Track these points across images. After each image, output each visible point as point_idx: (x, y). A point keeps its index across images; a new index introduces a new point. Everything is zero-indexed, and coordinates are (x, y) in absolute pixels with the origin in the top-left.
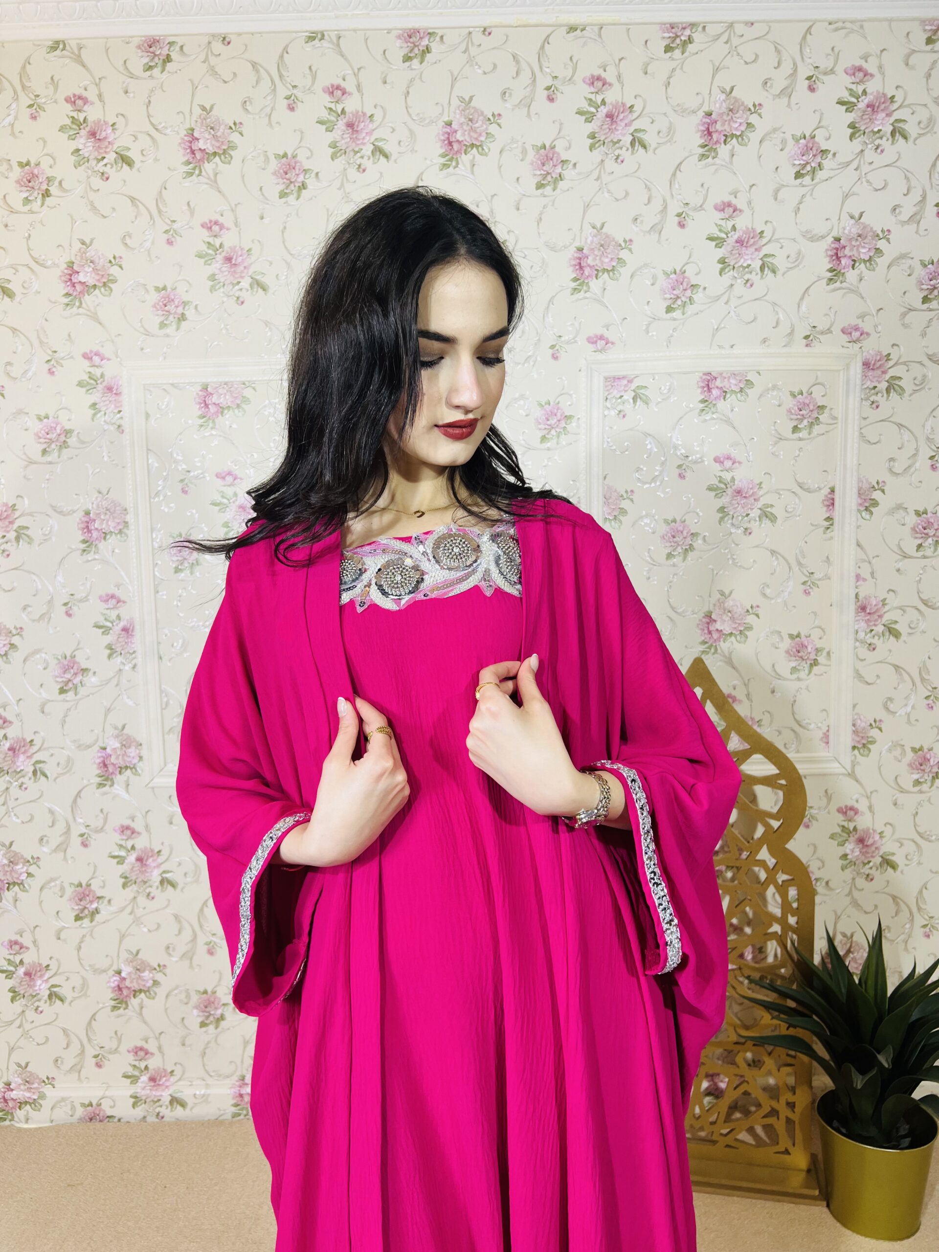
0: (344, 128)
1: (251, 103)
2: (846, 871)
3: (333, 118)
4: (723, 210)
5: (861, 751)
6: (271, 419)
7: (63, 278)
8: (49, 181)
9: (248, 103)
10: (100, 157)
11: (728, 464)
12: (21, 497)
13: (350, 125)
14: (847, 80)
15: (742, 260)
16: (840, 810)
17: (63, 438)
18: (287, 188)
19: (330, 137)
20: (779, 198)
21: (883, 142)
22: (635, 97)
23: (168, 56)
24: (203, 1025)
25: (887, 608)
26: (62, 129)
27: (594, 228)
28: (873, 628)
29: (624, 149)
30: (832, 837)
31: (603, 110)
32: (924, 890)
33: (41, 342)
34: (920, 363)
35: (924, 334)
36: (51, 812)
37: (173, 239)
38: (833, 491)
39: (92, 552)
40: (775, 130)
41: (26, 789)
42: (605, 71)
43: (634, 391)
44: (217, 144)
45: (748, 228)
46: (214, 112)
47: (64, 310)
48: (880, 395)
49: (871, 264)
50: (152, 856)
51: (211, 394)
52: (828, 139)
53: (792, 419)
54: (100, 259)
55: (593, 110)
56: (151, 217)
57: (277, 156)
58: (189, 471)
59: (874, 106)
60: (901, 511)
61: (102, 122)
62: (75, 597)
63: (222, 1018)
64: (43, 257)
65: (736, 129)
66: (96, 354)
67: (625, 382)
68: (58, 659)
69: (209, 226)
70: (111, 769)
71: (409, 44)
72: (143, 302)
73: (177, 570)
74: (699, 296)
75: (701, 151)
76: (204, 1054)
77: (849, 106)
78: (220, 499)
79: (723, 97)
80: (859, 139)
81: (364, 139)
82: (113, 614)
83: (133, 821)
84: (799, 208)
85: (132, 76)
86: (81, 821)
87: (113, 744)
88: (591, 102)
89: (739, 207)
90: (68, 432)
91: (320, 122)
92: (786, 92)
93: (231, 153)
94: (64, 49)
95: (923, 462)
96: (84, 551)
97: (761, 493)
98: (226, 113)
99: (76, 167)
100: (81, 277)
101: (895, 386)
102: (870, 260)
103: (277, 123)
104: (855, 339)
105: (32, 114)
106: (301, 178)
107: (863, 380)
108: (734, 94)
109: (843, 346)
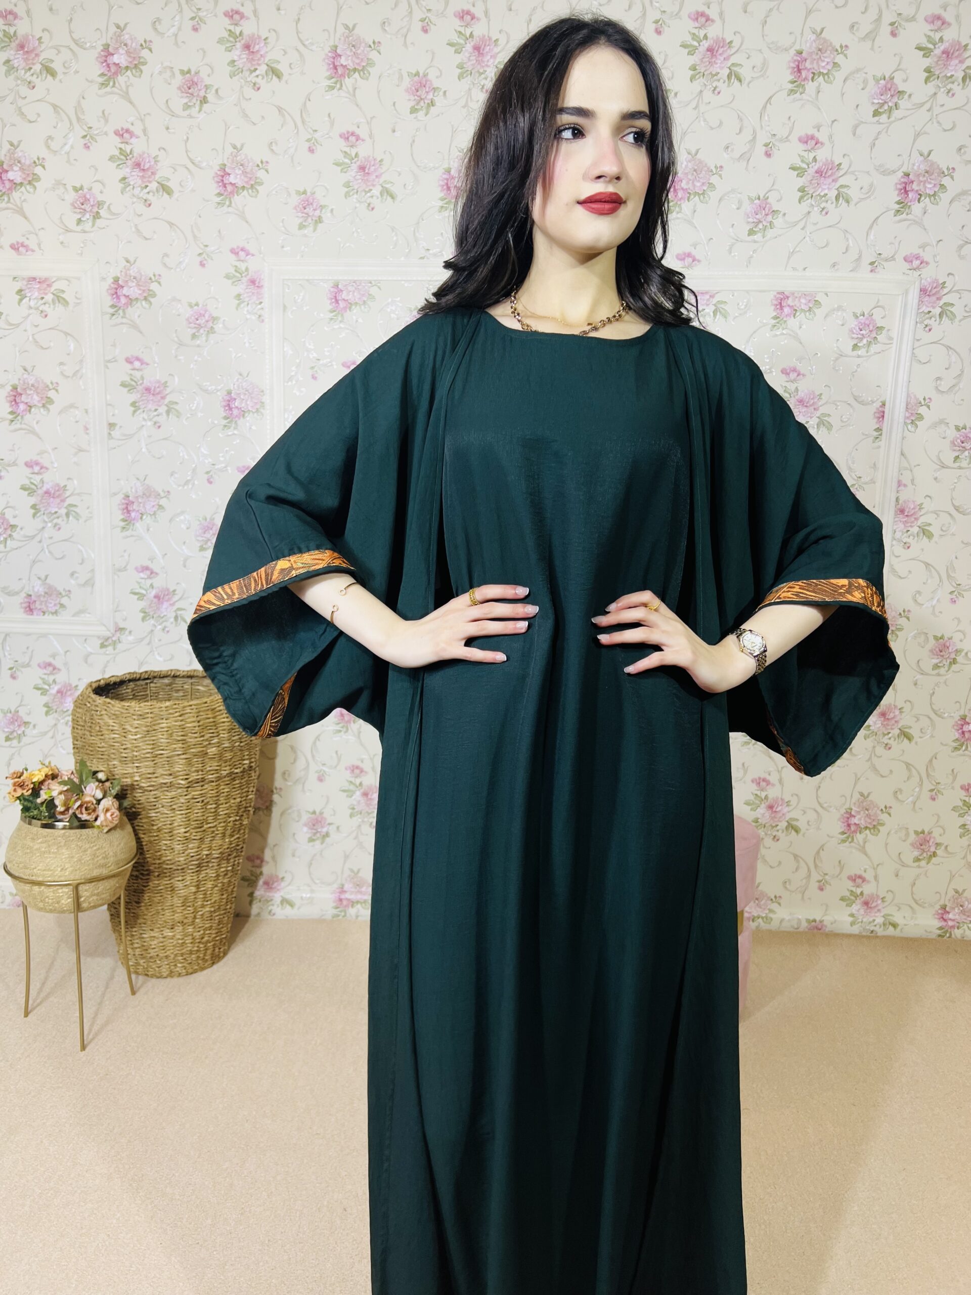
0: (471, 50)
1: (389, 24)
2: (868, 740)
3: (462, 42)
4: (806, 142)
6: (393, 315)
7: (216, 179)
8: (207, 89)
9: (386, 24)
10: (252, 69)
11: (793, 376)
12: (172, 375)
13: (477, 48)
14: (926, 28)
15: (820, 190)
17: (210, 324)
18: (418, 104)
19: (458, 58)
20: (858, 132)
21: (955, 86)
22: (735, 34)
24: (311, 840)
25: (923, 512)
26: (221, 41)
27: (689, 153)
28: (909, 529)
29: (722, 81)
31: (706, 44)
32: (934, 759)
33: (195, 237)
37: (314, 148)
38: (884, 405)
39: (232, 428)
40: (858, 71)
41: (168, 632)
42: (709, 8)
43: (715, 305)
44: (357, 61)
45: (827, 160)
46: (356, 31)
47: (216, 208)
48: (933, 319)
49: (935, 199)
51: (342, 291)
52: (905, 81)
53: (853, 338)
54: (249, 163)
55: (695, 44)
56: (296, 126)
57: (409, 74)
58: (318, 360)
59: (949, 53)
60: (943, 426)
61: (256, 36)
63: (327, 835)
64: (199, 159)
65: (823, 67)
66: (242, 250)
67: (707, 297)
69: (346, 136)
72: (286, 204)
74: (778, 222)
75: (790, 86)
76: (310, 864)
77: (926, 51)
79: (814, 37)
80: (934, 82)
81: (488, 61)
84: (874, 144)
88: (694, 37)
89: (820, 140)
90: (214, 319)
91: (451, 44)
92: (871, 36)
93: (369, 69)
95: (966, 384)
96: (225, 426)
97: (820, 403)
98: (367, 32)
99: (231, 78)
100: (232, 179)
101: (948, 312)
102: (934, 195)
103: (412, 43)
104: (915, 267)
105: (193, 26)
106: (430, 96)
107: (919, 305)
108: (823, 35)
109: (904, 273)
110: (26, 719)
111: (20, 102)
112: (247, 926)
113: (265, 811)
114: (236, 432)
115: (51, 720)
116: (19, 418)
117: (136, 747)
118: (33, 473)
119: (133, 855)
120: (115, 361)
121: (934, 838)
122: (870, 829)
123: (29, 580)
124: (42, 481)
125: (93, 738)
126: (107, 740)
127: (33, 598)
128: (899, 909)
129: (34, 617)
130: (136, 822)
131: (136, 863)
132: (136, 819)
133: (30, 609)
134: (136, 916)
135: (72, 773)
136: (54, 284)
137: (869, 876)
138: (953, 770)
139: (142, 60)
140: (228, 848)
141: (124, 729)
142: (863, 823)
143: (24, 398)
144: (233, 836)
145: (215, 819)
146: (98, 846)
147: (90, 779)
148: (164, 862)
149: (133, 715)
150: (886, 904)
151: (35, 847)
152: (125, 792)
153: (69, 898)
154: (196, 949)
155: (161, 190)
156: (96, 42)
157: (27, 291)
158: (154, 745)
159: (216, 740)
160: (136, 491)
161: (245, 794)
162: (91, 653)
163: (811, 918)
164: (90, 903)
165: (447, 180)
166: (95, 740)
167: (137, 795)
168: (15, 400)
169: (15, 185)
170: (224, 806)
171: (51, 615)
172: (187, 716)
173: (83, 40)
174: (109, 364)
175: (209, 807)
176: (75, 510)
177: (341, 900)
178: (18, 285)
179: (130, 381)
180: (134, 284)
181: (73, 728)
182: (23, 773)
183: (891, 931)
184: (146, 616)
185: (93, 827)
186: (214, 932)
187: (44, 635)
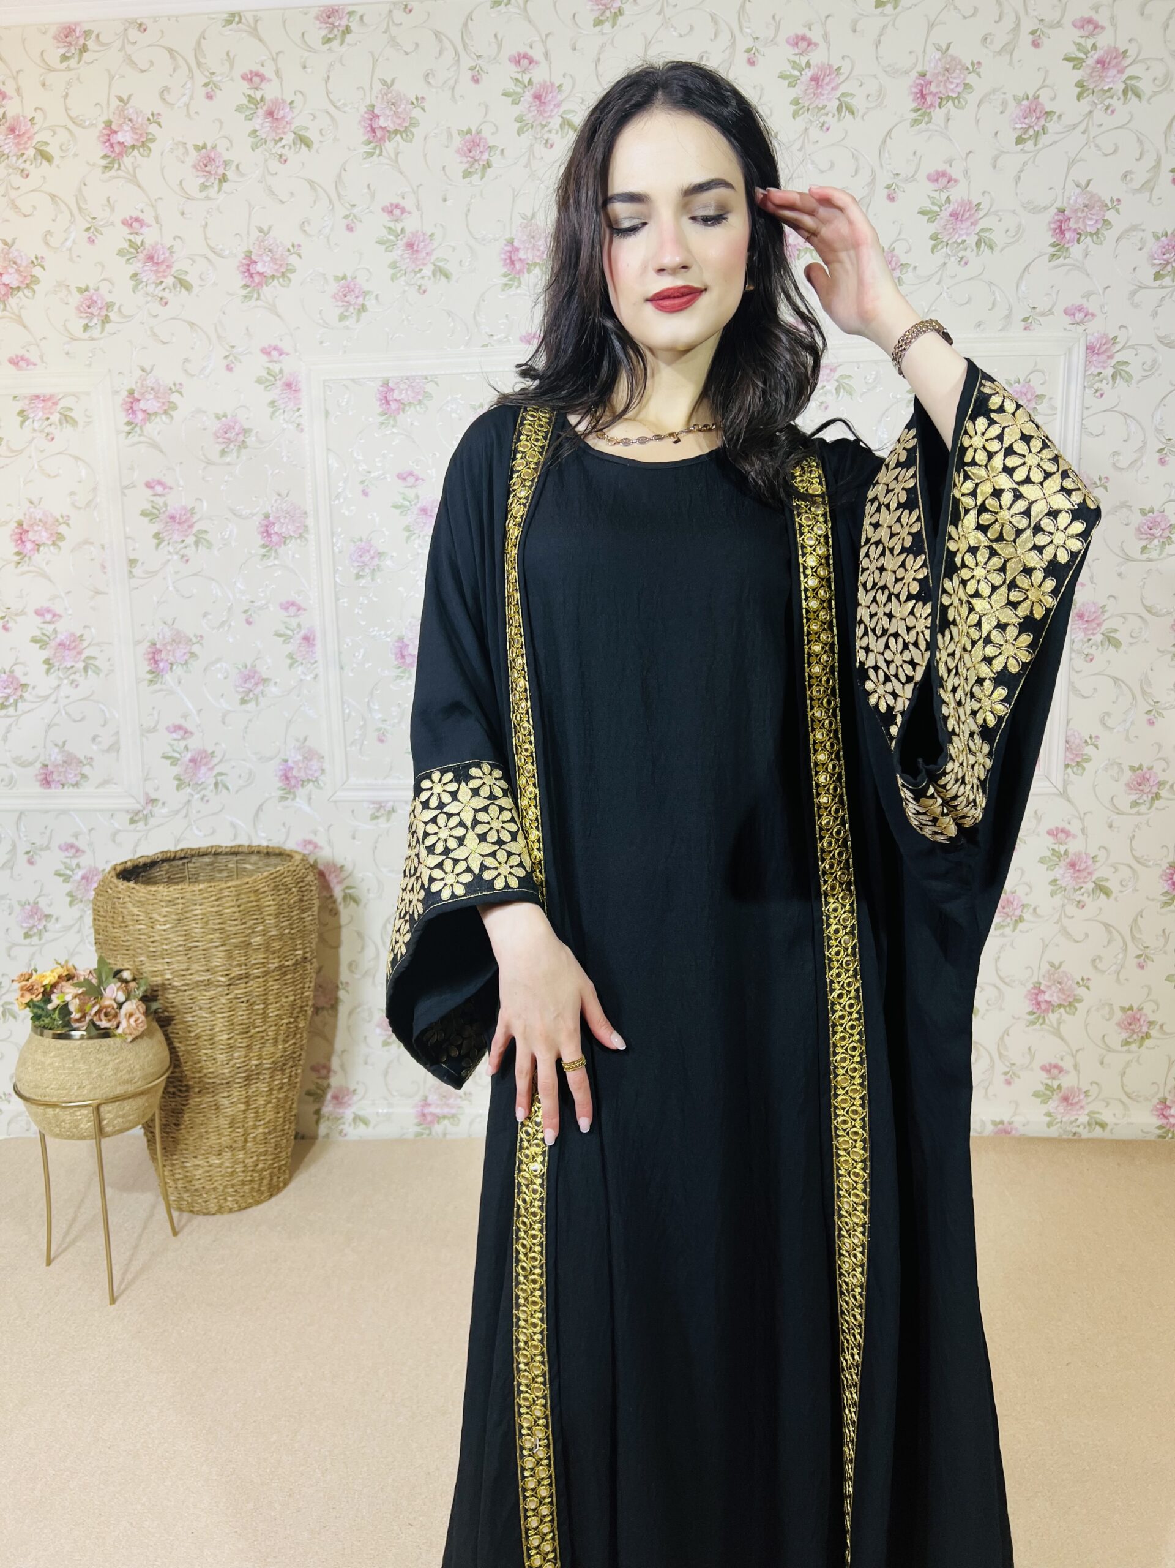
0: (530, 99)
1: (434, 75)
2: (1055, 897)
3: (520, 90)
4: (937, 180)
5: (1075, 769)
6: (454, 415)
7: (241, 269)
8: (226, 165)
9: (430, 76)
10: (277, 138)
12: (200, 500)
13: (537, 97)
14: (1076, 34)
15: (957, 236)
16: (1050, 833)
17: (241, 438)
18: (471, 167)
19: (517, 110)
20: (998, 166)
21: (1114, 102)
22: (843, 58)
23: (348, 27)
25: (1106, 616)
26: (239, 109)
28: (1091, 637)
29: (830, 115)
30: (1042, 861)
31: (809, 73)
32: (1139, 918)
33: (219, 337)
34: (1150, 346)
35: (1155, 314)
36: (233, 825)
37: (353, 225)
39: (272, 558)
40: (994, 91)
41: (207, 801)
42: (810, 29)
43: (837, 380)
44: (399, 121)
45: (963, 200)
46: (395, 87)
47: (243, 302)
48: (1105, 382)
49: (1098, 238)
50: (334, 871)
51: (393, 390)
52: (1053, 99)
54: (278, 247)
55: (797, 73)
56: (330, 201)
57: (460, 132)
58: (369, 472)
59: (1104, 62)
60: (1125, 510)
61: (280, 101)
62: (256, 604)
64: (221, 247)
65: (952, 90)
66: (275, 348)
67: (828, 371)
68: (238, 668)
69: (392, 209)
70: (293, 782)
71: (600, 7)
72: (323, 292)
73: (358, 577)
74: (909, 277)
75: (914, 115)
76: (386, 1073)
77: (1076, 62)
78: (401, 501)
79: (938, 55)
80: (1088, 99)
82: (294, 622)
83: (316, 835)
84: (1019, 177)
85: (310, 49)
86: (263, 835)
87: (295, 757)
88: (794, 65)
89: (953, 177)
90: (246, 431)
91: (506, 94)
92: (1008, 49)
93: (413, 130)
94: (240, 22)
95: (1151, 458)
96: (264, 556)
98: (409, 86)
99: (253, 150)
100: (259, 267)
101: (1123, 373)
102: (1097, 233)
103: (461, 96)
104: (1078, 320)
105: (207, 93)
106: (486, 156)
107: (1086, 366)
108: (950, 52)
109: (1065, 329)
110: (47, 911)
111: (13, 194)
112: (315, 1149)
113: (330, 1012)
114: (276, 562)
115: (75, 911)
116: (26, 559)
117: (166, 939)
118: (44, 623)
119: (165, 1068)
120: (134, 486)
121: (1146, 1015)
122: (1065, 1007)
123: (45, 747)
124: (55, 631)
125: (116, 930)
126: (132, 932)
127: (50, 768)
128: (1108, 1104)
129: (53, 791)
130: (170, 1029)
131: (168, 1077)
132: (169, 1024)
133: (46, 782)
134: (176, 1141)
135: (90, 972)
136: (62, 401)
137: (1067, 1064)
138: (1164, 931)
139: (150, 137)
140: (282, 1056)
141: (151, 918)
142: (1055, 1000)
143: (30, 535)
144: (287, 1042)
145: (264, 1022)
146: (121, 1059)
147: (111, 979)
148: (205, 1075)
149: (161, 901)
150: (1090, 1099)
151: (48, 1062)
152: (155, 993)
153: (88, 1121)
154: (249, 1178)
155: (179, 286)
156: (96, 119)
157: (29, 411)
158: (188, 936)
159: (260, 928)
160: (164, 638)
161: (299, 991)
162: (119, 831)
163: (998, 1120)
164: (114, 1127)
165: (510, 252)
166: (119, 932)
167: (170, 996)
168: (21, 538)
169: (11, 290)
170: (274, 1006)
171: (71, 788)
172: (224, 900)
173: (81, 118)
174: (126, 491)
175: (256, 1007)
176: (96, 663)
177: (424, 1115)
178: (19, 405)
179: (151, 508)
180: (152, 396)
181: (95, 919)
182: (31, 975)
183: (1098, 1132)
184: (181, 783)
185: (115, 1036)
186: (270, 1157)
187: (64, 812)
